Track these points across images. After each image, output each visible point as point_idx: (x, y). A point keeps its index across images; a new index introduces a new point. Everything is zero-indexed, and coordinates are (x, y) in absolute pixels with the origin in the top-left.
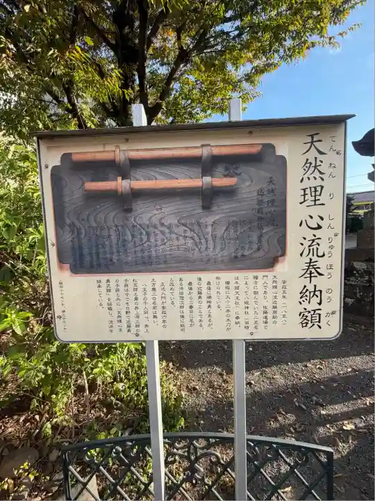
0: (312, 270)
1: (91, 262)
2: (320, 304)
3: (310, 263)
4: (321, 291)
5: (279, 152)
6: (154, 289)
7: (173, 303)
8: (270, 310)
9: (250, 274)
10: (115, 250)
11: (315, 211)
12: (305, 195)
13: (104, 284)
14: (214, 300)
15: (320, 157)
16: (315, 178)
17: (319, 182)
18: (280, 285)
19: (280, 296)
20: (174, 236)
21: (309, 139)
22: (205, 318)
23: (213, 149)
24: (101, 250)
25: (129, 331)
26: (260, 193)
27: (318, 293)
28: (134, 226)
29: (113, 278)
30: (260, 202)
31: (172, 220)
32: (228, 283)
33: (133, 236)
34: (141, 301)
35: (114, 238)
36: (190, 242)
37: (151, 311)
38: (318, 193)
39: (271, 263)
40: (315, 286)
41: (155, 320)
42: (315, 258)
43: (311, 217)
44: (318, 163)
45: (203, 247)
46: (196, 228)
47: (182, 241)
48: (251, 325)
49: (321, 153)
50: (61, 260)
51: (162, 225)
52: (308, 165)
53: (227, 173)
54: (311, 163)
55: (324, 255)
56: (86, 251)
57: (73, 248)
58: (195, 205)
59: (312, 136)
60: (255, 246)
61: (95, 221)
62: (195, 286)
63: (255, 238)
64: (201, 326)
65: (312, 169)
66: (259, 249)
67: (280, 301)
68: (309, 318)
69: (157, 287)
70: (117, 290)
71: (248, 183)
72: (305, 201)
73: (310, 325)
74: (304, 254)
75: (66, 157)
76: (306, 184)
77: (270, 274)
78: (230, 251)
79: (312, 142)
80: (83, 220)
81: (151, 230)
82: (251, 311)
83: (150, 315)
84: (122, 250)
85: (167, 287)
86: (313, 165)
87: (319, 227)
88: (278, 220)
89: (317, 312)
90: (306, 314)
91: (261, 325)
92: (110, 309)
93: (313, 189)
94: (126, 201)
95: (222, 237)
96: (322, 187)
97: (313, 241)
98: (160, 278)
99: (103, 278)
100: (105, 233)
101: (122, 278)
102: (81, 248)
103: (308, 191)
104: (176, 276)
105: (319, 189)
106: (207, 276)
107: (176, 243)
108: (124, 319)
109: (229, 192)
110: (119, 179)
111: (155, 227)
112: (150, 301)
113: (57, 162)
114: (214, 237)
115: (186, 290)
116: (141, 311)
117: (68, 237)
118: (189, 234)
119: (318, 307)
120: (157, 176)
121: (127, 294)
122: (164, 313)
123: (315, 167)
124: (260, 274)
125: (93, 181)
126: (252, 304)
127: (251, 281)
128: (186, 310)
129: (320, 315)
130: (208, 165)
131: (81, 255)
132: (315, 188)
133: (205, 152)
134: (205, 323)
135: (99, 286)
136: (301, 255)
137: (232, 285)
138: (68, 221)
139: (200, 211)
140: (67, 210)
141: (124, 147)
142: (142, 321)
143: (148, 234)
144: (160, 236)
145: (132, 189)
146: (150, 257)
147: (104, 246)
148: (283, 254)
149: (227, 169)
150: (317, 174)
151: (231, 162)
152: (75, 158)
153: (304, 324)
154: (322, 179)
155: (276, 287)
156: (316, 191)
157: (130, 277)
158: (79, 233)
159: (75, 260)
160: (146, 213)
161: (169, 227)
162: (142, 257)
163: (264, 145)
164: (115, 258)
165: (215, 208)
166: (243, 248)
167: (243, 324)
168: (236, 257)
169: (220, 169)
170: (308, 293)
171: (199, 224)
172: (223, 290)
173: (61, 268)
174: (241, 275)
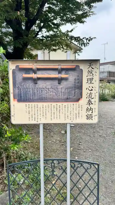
0: (90, 103)
1: (24, 98)
2: (92, 112)
3: (89, 100)
4: (92, 109)
5: (81, 68)
6: (43, 107)
7: (49, 112)
8: (78, 114)
9: (72, 103)
10: (31, 96)
11: (91, 85)
12: (88, 80)
13: (28, 106)
14: (61, 111)
15: (92, 70)
16: (91, 76)
17: (92, 77)
18: (80, 107)
19: (80, 110)
20: (50, 92)
21: (89, 64)
22: (58, 117)
23: (62, 66)
25: (35, 120)
26: (75, 79)
27: (91, 109)
28: (38, 88)
29: (30, 104)
30: (75, 82)
31: (50, 87)
33: (37, 91)
34: (39, 111)
35: (31, 91)
36: (54, 93)
37: (42, 114)
38: (92, 80)
39: (78, 100)
40: (91, 107)
41: (43, 117)
42: (91, 99)
43: (90, 87)
44: (92, 71)
45: (58, 95)
46: (56, 89)
47: (52, 93)
48: (72, 118)
49: (93, 68)
50: (14, 98)
51: (46, 88)
52: (89, 72)
53: (66, 73)
54: (90, 71)
55: (93, 98)
56: (22, 95)
57: (18, 94)
58: (56, 82)
59: (90, 64)
60: (73, 95)
61: (26, 86)
62: (55, 107)
63: (73, 93)
64: (57, 119)
65: (90, 73)
66: (74, 96)
68: (89, 117)
69: (44, 107)
70: (32, 108)
71: (71, 77)
72: (88, 82)
73: (89, 119)
74: (88, 98)
75: (17, 66)
76: (88, 77)
77: (77, 103)
78: (66, 97)
79: (90, 65)
80: (22, 86)
81: (43, 89)
82: (72, 114)
83: (42, 115)
84: (33, 95)
85: (47, 107)
86: (90, 72)
87: (92, 90)
88: (80, 87)
89: (91, 115)
90: (88, 116)
91: (75, 119)
92: (29, 113)
93: (90, 79)
94: (35, 81)
95: (64, 92)
96: (93, 78)
97: (90, 94)
98: (45, 104)
99: (28, 104)
100: (29, 90)
101: (33, 104)
102: (21, 94)
103: (89, 79)
104: (50, 104)
105: (92, 79)
106: (59, 104)
107: (50, 93)
108: (33, 116)
109: (66, 79)
110: (34, 74)
111: (44, 89)
112: (42, 111)
113: (14, 68)
114: (61, 92)
115: (53, 108)
116: (39, 114)
117: (17, 91)
118: (54, 91)
119: (91, 113)
120: (45, 74)
121: (35, 109)
122: (46, 115)
123: (91, 72)
124: (75, 103)
125: (25, 74)
126: (72, 113)
127: (72, 105)
128: (53, 114)
129: (92, 116)
130: (60, 71)
131: (21, 97)
132: (91, 78)
133: (59, 67)
134: (58, 118)
135: (26, 106)
136: (87, 98)
137: (66, 107)
138: (17, 86)
139: (58, 84)
140: (17, 82)
141: (35, 64)
142: (39, 117)
143: (42, 91)
144: (45, 92)
145: (37, 77)
146: (42, 98)
147: (28, 94)
148: (82, 98)
149: (65, 72)
150: (91, 74)
151: (67, 70)
152: (20, 67)
153: (88, 119)
154: (93, 76)
155: (79, 107)
156: (91, 80)
157: (36, 103)
158: (20, 90)
159: (19, 98)
160: (41, 84)
161: (48, 89)
162: (40, 98)
163: (76, 66)
164: (31, 98)
165: (61, 84)
166: (70, 96)
167: (69, 118)
168: (68, 98)
169: (64, 72)
170: (88, 109)
171: (57, 88)
172: (64, 108)
173: (14, 100)
174: (69, 104)
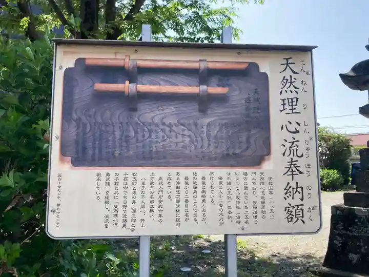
0: (293, 169)
1: (94, 155)
2: (302, 199)
3: (292, 162)
4: (302, 188)
5: (262, 70)
6: (152, 183)
7: (169, 197)
8: (259, 205)
9: (241, 171)
10: (117, 144)
11: (294, 118)
12: (284, 104)
13: (104, 178)
14: (208, 194)
15: (294, 76)
16: (291, 92)
17: (294, 95)
18: (266, 180)
19: (267, 192)
20: (174, 134)
21: (285, 62)
22: (200, 213)
23: (209, 63)
24: (104, 145)
25: (124, 225)
26: (248, 101)
27: (299, 190)
28: (137, 123)
29: (113, 171)
30: (247, 109)
31: (172, 120)
32: (221, 178)
33: (136, 132)
34: (139, 194)
35: (118, 134)
36: (187, 140)
37: (148, 204)
38: (294, 103)
39: (257, 161)
40: (297, 183)
41: (151, 214)
42: (295, 158)
43: (290, 123)
44: (293, 80)
45: (199, 146)
46: (193, 128)
47: (180, 138)
48: (243, 220)
49: (295, 73)
50: (63, 152)
51: (164, 124)
52: (285, 81)
53: (220, 83)
54: (287, 80)
55: (302, 156)
56: (89, 145)
57: (77, 142)
58: (192, 109)
59: (287, 59)
60: (244, 146)
61: (102, 118)
62: (191, 181)
63: (244, 139)
64: (195, 220)
65: (288, 85)
66: (248, 148)
67: (268, 196)
68: (294, 213)
69: (156, 181)
70: (116, 184)
71: (237, 93)
72: (284, 109)
73: (295, 219)
74: (287, 153)
75: (79, 61)
76: (285, 96)
77: (258, 171)
78: (222, 149)
79: (287, 64)
80: (90, 116)
81: (153, 127)
82: (242, 205)
83: (147, 209)
84: (124, 144)
85: (165, 181)
86: (289, 81)
87: (297, 132)
88: (264, 124)
89: (300, 207)
90: (291, 209)
91: (251, 220)
92: (107, 202)
93: (290, 100)
94: (132, 102)
95: (216, 137)
96: (297, 99)
97: (293, 143)
98: (160, 173)
99: (103, 171)
100: (110, 128)
101: (122, 171)
102: (84, 142)
103: (286, 102)
104: (173, 171)
105: (294, 100)
106: (201, 172)
107: (175, 140)
108: (121, 212)
109: (221, 99)
110: (127, 82)
111: (157, 125)
112: (147, 195)
113: (71, 65)
114: (208, 136)
115: (182, 185)
116: (138, 205)
117: (73, 131)
118: (186, 133)
119: (300, 202)
120: (161, 82)
121: (126, 188)
122: (160, 207)
123: (291, 83)
124: (249, 171)
125: (102, 82)
126: (242, 200)
127: (241, 176)
128: (182, 203)
129: (302, 210)
130: (205, 76)
131: (84, 149)
132: (292, 99)
133: (202, 66)
134: (199, 218)
135: (99, 180)
136: (284, 155)
137: (225, 181)
138: (75, 116)
139: (196, 114)
140: (75, 106)
141: (133, 56)
142: (139, 216)
143: (150, 131)
144: (161, 134)
145: (138, 92)
146: (151, 152)
147: (108, 140)
148: (269, 153)
149: (220, 80)
150: (292, 88)
151: (224, 75)
152: (88, 62)
153: (290, 219)
154: (297, 93)
155: (263, 183)
156: (292, 102)
157: (130, 171)
159: (77, 152)
160: (149, 113)
161: (170, 126)
162: (143, 152)
163: (250, 64)
164: (117, 152)
165: (209, 112)
166: (234, 148)
167: (235, 219)
168: (228, 155)
169: (214, 80)
170: (291, 189)
171: (196, 125)
172: (216, 185)
173: (62, 160)
174: (233, 171)
